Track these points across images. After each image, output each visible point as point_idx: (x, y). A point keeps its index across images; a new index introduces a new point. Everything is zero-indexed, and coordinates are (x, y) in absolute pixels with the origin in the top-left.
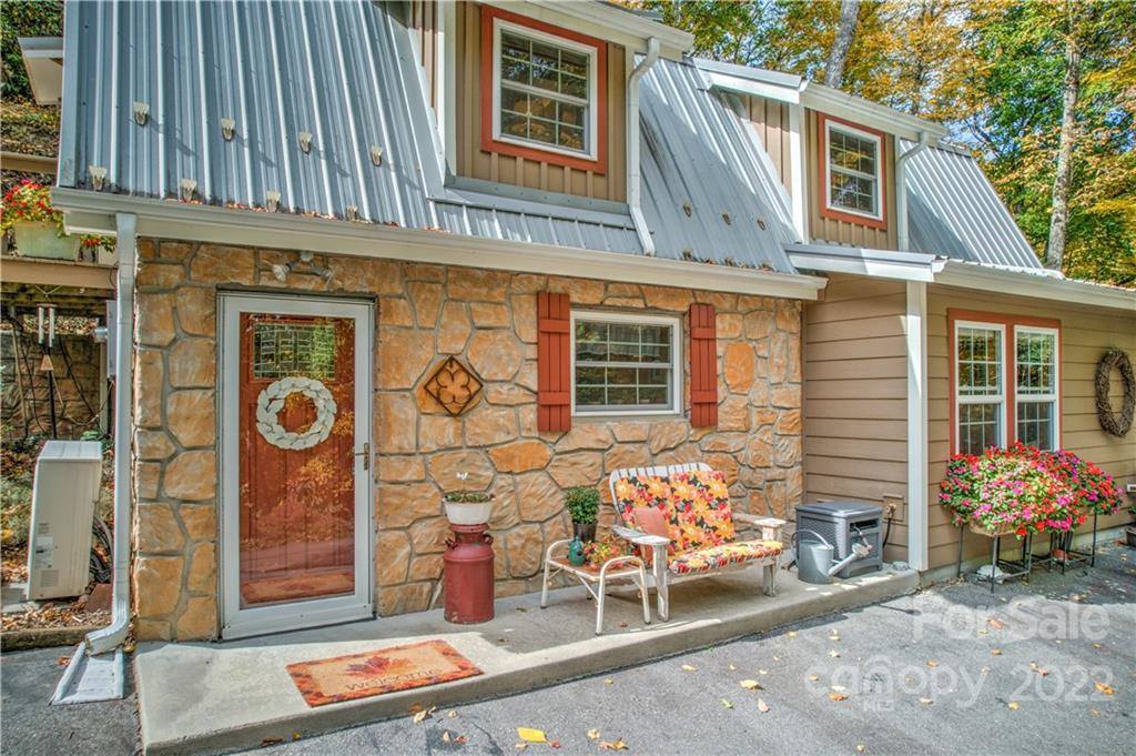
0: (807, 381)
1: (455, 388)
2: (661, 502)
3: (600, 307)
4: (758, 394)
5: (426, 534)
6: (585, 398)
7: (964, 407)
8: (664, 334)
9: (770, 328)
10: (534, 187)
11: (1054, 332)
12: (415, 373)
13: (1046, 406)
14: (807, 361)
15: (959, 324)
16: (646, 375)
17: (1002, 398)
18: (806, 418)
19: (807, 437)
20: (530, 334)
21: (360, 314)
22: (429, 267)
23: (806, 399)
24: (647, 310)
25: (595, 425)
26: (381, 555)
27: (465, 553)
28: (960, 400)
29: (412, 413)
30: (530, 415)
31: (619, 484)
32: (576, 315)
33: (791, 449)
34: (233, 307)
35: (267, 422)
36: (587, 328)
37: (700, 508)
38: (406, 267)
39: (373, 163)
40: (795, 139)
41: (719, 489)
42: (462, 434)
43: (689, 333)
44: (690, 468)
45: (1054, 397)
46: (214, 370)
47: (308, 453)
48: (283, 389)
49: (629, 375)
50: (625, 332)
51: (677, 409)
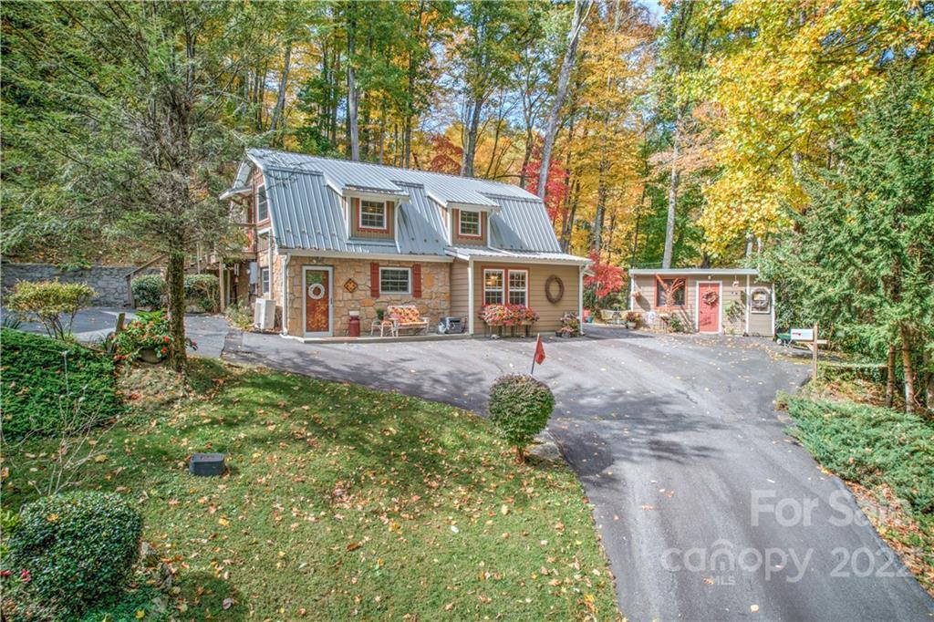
0: (451, 286)
1: (351, 286)
2: (401, 314)
3: (388, 266)
4: (435, 289)
5: (345, 319)
6: (383, 289)
7: (487, 292)
8: (406, 272)
9: (439, 270)
10: (370, 238)
11: (526, 271)
12: (342, 283)
13: (523, 294)
14: (451, 280)
15: (485, 270)
16: (401, 283)
17: (503, 290)
18: (451, 295)
19: (451, 301)
20: (369, 274)
21: (330, 269)
22: (346, 259)
23: (451, 290)
24: (400, 266)
25: (386, 296)
26: (335, 323)
27: (353, 322)
28: (485, 290)
29: (341, 291)
30: (369, 293)
31: (390, 309)
32: (380, 269)
33: (446, 305)
34: (305, 268)
35: (311, 292)
36: (384, 272)
37: (411, 316)
38: (340, 259)
39: (332, 235)
40: (449, 215)
41: (416, 311)
42: (353, 296)
43: (413, 272)
44: (410, 307)
45: (526, 290)
46: (301, 282)
47: (319, 300)
48: (314, 286)
49: (396, 284)
50: (397, 272)
51: (410, 292)
